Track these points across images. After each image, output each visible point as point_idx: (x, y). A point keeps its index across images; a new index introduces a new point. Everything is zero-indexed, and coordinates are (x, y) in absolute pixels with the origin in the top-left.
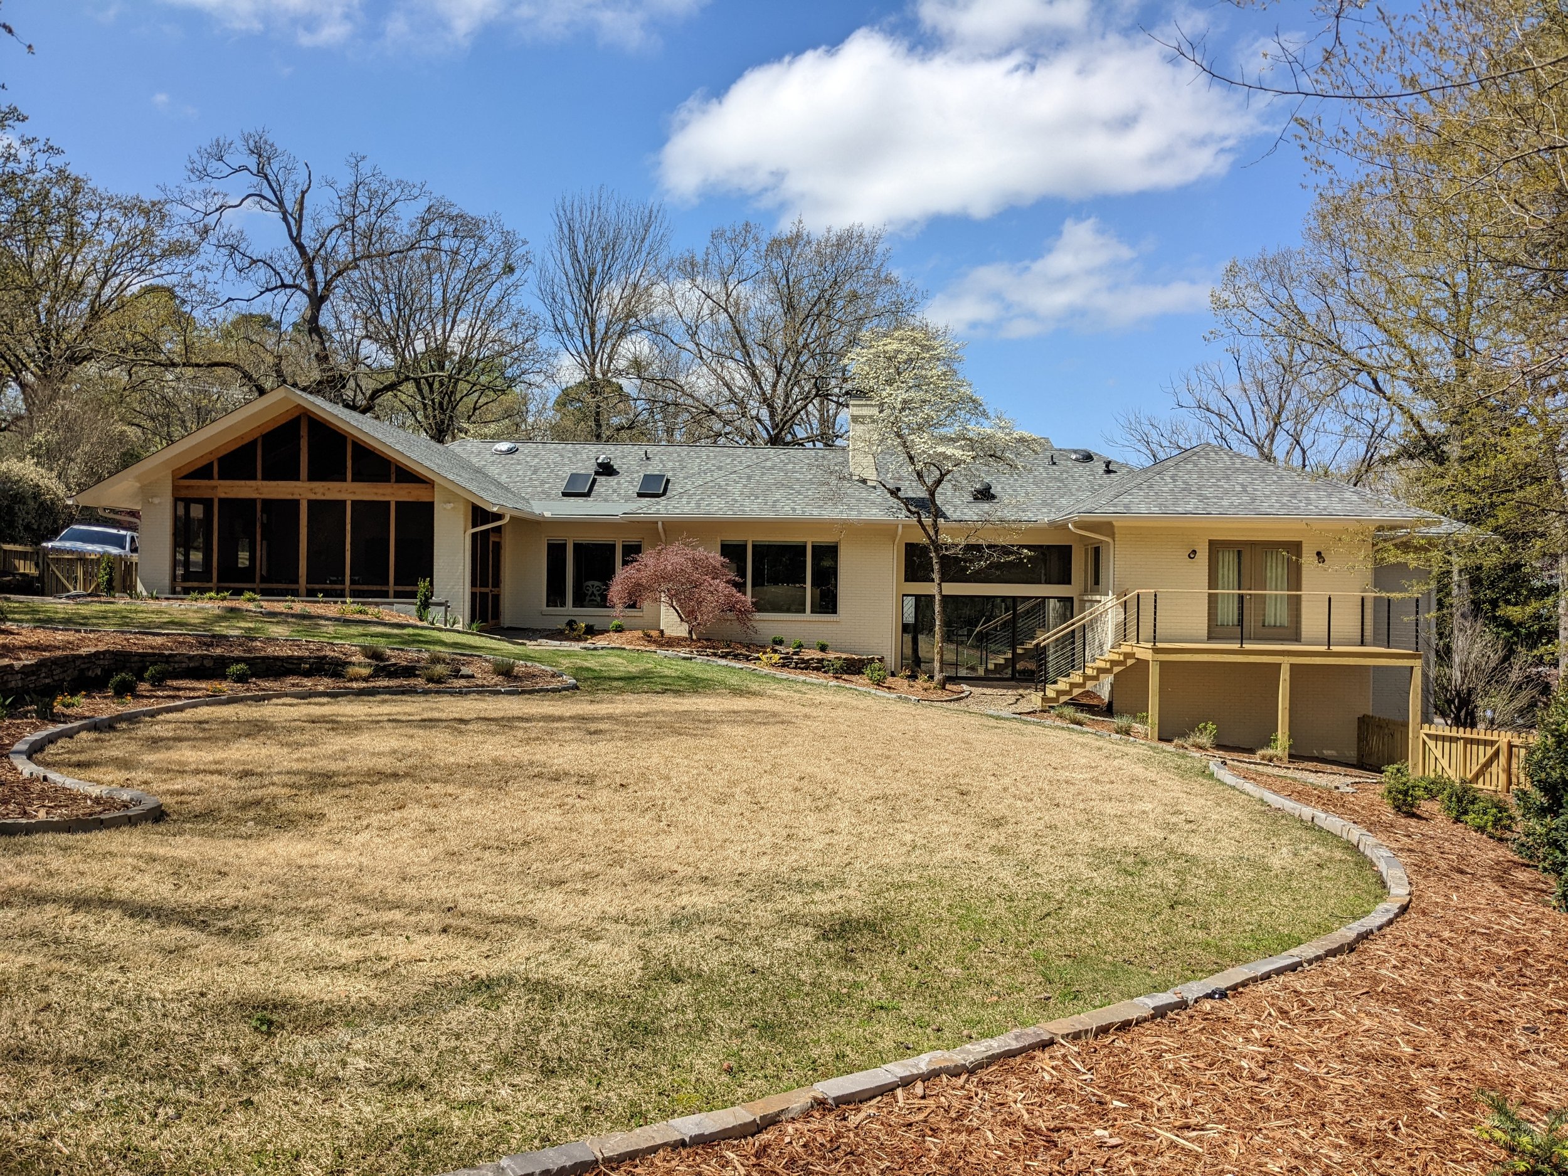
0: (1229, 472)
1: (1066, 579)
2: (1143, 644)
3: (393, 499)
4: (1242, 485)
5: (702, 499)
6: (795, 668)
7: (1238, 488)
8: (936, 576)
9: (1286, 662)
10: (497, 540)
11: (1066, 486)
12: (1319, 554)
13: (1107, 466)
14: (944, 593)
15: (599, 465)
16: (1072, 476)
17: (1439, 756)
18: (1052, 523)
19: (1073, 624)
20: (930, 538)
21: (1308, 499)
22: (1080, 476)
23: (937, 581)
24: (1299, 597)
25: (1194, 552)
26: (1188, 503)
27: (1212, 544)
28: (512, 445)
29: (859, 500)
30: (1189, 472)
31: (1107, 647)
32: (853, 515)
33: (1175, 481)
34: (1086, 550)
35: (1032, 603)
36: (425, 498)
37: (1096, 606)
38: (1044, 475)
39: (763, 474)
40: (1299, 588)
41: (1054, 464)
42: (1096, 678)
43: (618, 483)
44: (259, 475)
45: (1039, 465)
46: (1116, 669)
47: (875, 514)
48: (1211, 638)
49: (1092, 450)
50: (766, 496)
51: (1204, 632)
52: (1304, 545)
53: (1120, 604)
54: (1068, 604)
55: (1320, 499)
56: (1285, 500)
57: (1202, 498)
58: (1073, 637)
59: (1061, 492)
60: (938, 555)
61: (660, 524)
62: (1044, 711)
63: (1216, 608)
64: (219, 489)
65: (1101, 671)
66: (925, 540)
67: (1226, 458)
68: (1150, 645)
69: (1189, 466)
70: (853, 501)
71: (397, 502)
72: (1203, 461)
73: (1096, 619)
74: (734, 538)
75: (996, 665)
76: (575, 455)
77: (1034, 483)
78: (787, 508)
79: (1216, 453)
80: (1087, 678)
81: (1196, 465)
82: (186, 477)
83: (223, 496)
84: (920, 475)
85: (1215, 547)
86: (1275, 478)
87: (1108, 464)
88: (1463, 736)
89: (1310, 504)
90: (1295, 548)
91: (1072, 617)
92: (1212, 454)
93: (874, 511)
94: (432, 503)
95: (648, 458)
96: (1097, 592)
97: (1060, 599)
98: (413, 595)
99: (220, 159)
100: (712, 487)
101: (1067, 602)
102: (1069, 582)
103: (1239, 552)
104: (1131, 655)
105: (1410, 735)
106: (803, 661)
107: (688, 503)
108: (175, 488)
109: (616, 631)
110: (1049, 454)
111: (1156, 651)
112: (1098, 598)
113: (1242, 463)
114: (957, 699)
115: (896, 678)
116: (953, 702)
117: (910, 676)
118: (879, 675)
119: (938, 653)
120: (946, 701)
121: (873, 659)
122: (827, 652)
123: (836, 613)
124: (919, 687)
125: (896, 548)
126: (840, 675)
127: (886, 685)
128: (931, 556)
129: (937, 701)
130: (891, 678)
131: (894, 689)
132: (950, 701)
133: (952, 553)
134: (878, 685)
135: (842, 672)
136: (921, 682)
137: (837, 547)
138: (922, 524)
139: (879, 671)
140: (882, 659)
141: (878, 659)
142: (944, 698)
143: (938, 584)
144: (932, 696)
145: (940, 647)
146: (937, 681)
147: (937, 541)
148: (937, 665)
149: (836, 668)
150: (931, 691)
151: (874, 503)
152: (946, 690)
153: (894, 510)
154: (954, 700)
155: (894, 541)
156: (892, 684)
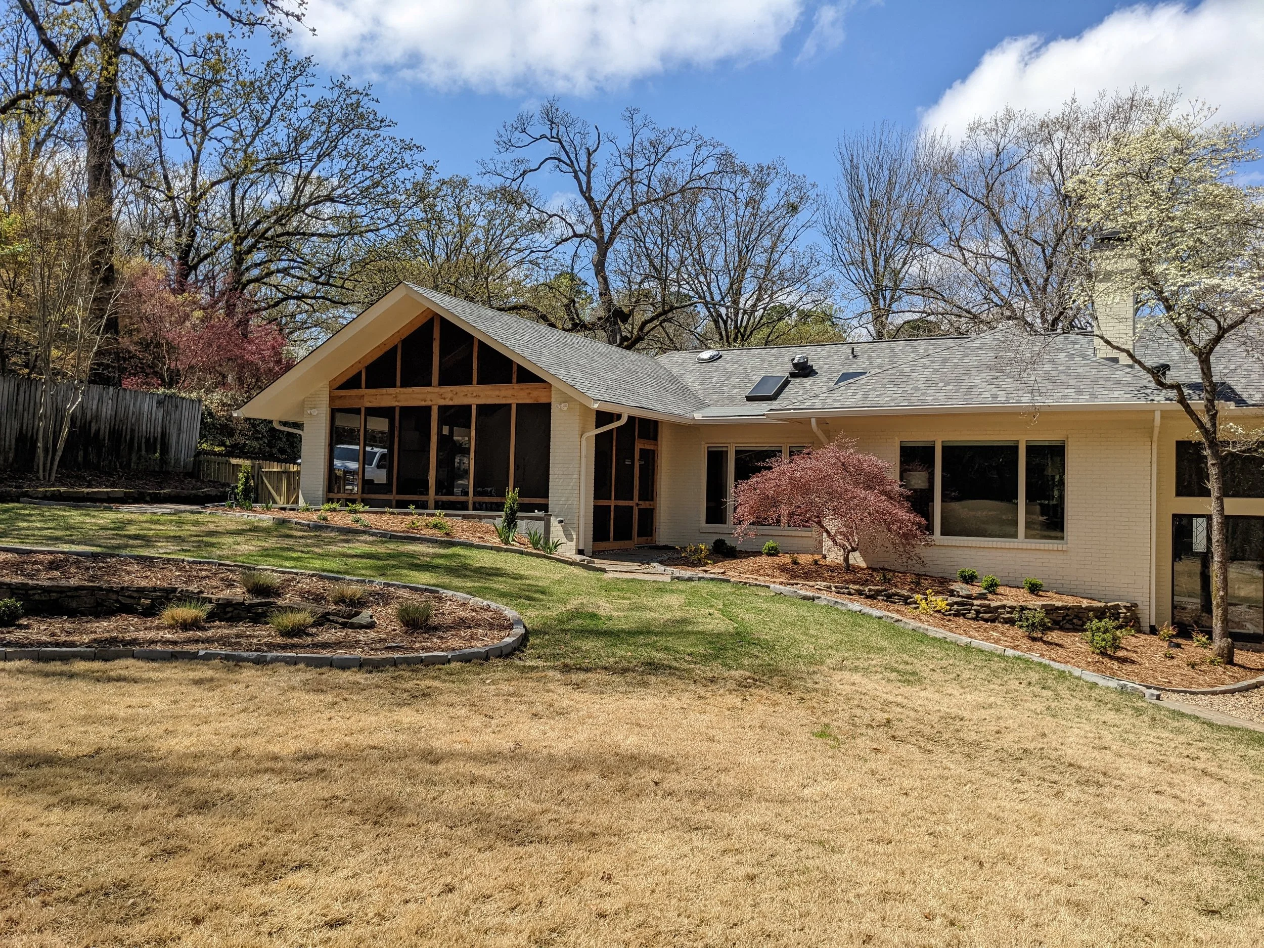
3: (513, 402)
5: (874, 389)
6: (976, 619)
8: (1213, 485)
10: (649, 447)
14: (1227, 513)
15: (795, 365)
20: (1201, 425)
23: (1215, 493)
28: (715, 353)
29: (1095, 381)
32: (1084, 400)
36: (543, 400)
39: (965, 356)
43: (813, 385)
44: (398, 383)
47: (1118, 398)
50: (959, 380)
60: (1216, 454)
61: (813, 421)
64: (366, 399)
66: (1196, 435)
70: (1087, 382)
71: (518, 405)
74: (918, 437)
76: (777, 358)
78: (987, 395)
82: (341, 388)
83: (369, 405)
84: (1183, 332)
93: (1116, 394)
94: (550, 404)
95: (855, 356)
98: (499, 507)
99: (524, 131)
100: (891, 375)
106: (988, 609)
107: (854, 394)
108: (332, 399)
109: (769, 555)
114: (1247, 689)
115: (1154, 637)
116: (1237, 695)
117: (1178, 636)
118: (1103, 640)
119: (1218, 606)
120: (1224, 692)
121: (1117, 607)
122: (1037, 595)
123: (1062, 538)
124: (1182, 659)
125: (1155, 447)
126: (1040, 635)
127: (1120, 654)
128: (1205, 457)
129: (1203, 693)
130: (1145, 637)
131: (1133, 662)
132: (1232, 692)
133: (1244, 452)
134: (1103, 654)
135: (1046, 629)
136: (1193, 649)
137: (1063, 447)
138: (1187, 408)
139: (1104, 633)
140: (1133, 608)
141: (1125, 607)
142: (1223, 684)
143: (1218, 498)
144: (1201, 678)
145: (1222, 597)
146: (1219, 643)
147: (1215, 432)
148: (1217, 626)
149: (1033, 624)
150: (1203, 668)
151: (1118, 383)
152: (1235, 665)
153: (1149, 391)
154: (1240, 690)
155: (1151, 437)
156: (1136, 652)
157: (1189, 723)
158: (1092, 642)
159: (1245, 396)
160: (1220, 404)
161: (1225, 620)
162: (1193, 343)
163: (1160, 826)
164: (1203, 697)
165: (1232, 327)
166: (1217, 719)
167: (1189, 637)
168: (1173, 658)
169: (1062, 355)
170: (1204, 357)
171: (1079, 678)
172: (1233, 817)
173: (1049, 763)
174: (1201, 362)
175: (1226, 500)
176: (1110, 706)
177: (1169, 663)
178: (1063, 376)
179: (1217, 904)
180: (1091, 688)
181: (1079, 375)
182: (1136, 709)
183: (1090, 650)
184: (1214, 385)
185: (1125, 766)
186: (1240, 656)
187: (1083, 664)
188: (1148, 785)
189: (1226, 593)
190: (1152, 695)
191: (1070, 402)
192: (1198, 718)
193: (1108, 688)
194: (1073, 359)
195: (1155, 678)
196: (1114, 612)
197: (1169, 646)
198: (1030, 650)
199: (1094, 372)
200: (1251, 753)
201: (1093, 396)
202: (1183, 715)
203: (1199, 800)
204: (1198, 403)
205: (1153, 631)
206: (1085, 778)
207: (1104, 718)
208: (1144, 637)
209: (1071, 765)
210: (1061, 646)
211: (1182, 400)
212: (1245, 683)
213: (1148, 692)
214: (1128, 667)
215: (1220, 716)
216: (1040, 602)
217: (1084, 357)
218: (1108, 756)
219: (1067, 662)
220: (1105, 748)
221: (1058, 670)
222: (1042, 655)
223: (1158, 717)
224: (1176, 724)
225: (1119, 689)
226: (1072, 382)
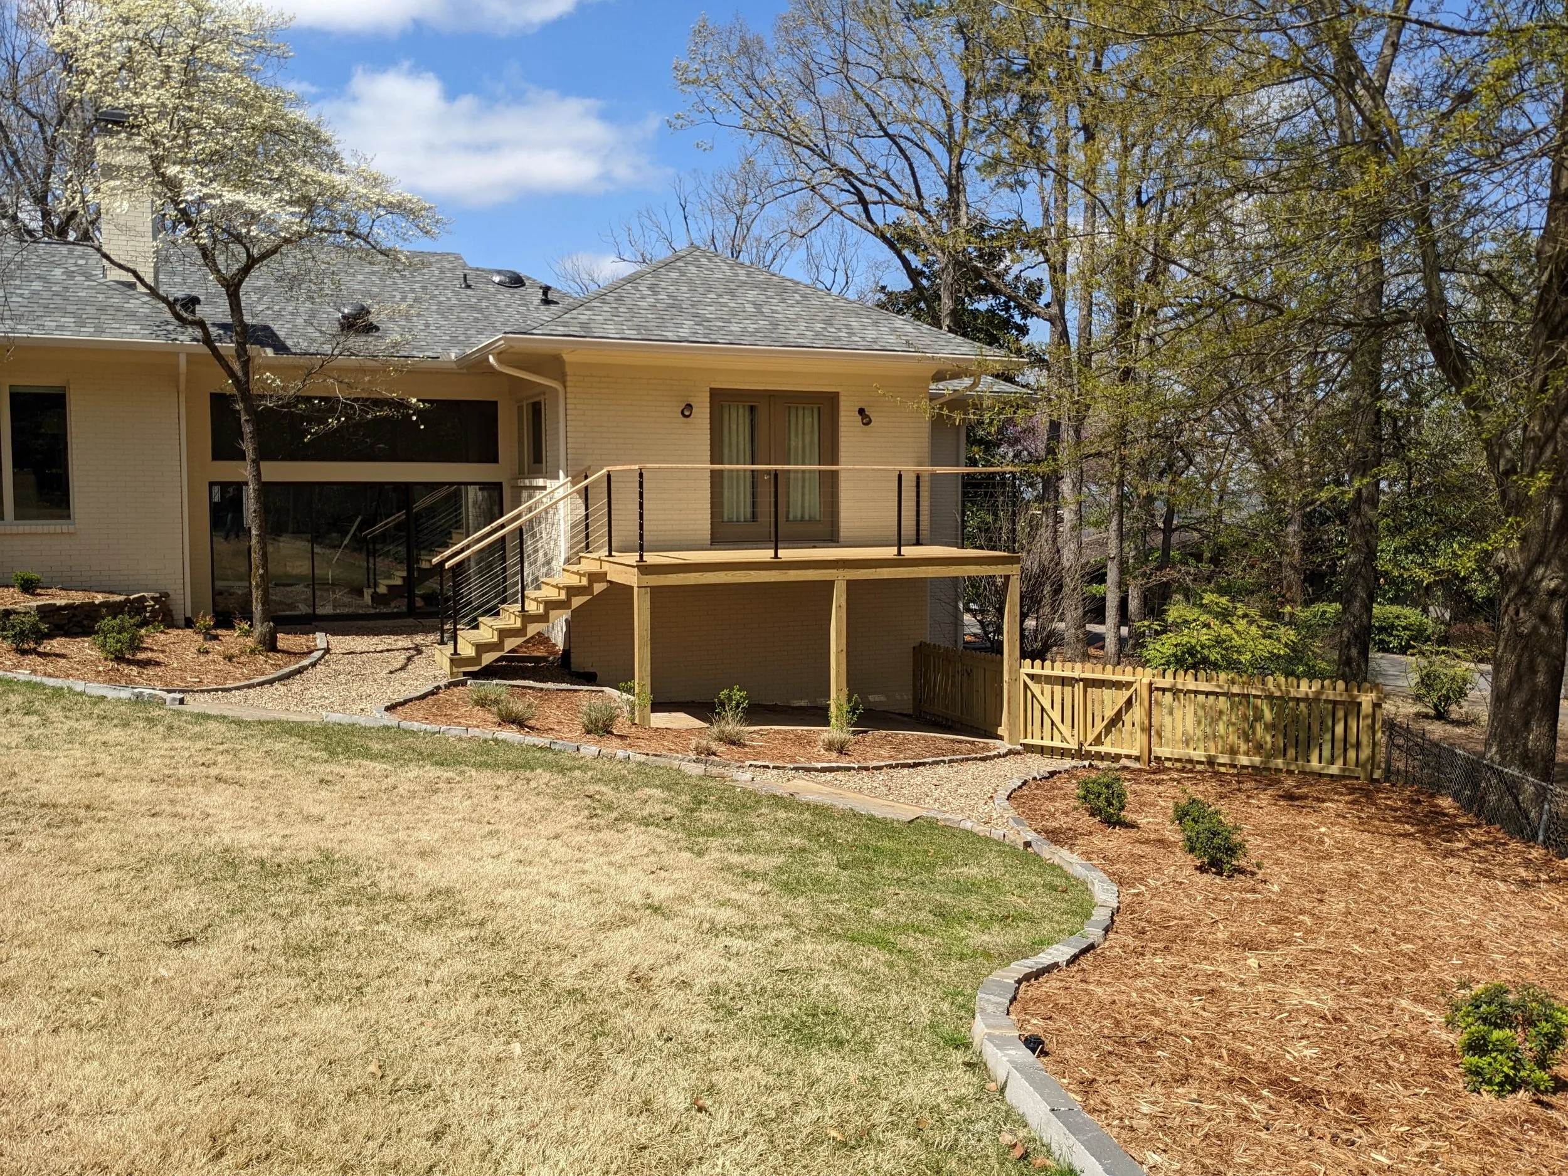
0: (732, 286)
1: (491, 456)
2: (618, 557)
4: (754, 304)
7: (750, 308)
8: (248, 447)
9: (840, 578)
11: (486, 318)
12: (861, 411)
13: (545, 293)
14: (264, 479)
16: (495, 305)
17: (1047, 706)
18: (462, 360)
19: (503, 526)
20: (232, 374)
21: (848, 327)
22: (507, 306)
23: (250, 455)
24: (835, 475)
25: (689, 406)
26: (680, 325)
27: (715, 394)
29: (102, 309)
30: (675, 282)
31: (558, 564)
32: (86, 334)
33: (655, 293)
34: (520, 408)
35: (443, 492)
37: (539, 495)
38: (454, 301)
40: (835, 461)
41: (469, 287)
42: (543, 618)
45: (446, 288)
46: (577, 602)
47: (132, 333)
48: (718, 540)
49: (523, 272)
51: (706, 534)
52: (842, 399)
53: (578, 492)
54: (495, 494)
55: (864, 327)
56: (818, 326)
57: (700, 319)
58: (504, 549)
59: (480, 325)
60: (250, 409)
62: (455, 684)
63: (722, 494)
65: (550, 605)
66: (228, 386)
67: (725, 267)
68: (632, 558)
69: (674, 275)
70: (91, 310)
72: (693, 269)
73: (538, 519)
75: (390, 587)
77: (438, 312)
79: (710, 260)
80: (527, 618)
81: (683, 274)
84: (206, 254)
85: (720, 399)
86: (797, 297)
87: (546, 290)
88: (1083, 676)
89: (854, 334)
90: (832, 399)
91: (502, 515)
92: (704, 261)
93: (130, 329)
96: (539, 474)
97: (483, 486)
101: (493, 490)
102: (495, 459)
103: (752, 409)
104: (600, 577)
105: (1006, 677)
110: (460, 273)
111: (645, 569)
112: (540, 482)
113: (748, 275)
114: (288, 676)
115: (189, 631)
116: (276, 684)
117: (217, 626)
118: (118, 641)
119: (258, 586)
120: (261, 684)
121: (142, 599)
122: (33, 594)
123: (69, 517)
124: (219, 653)
125: (182, 398)
126: (32, 645)
127: (141, 656)
128: (238, 412)
129: (238, 688)
130: (180, 631)
131: (158, 664)
132: (271, 682)
133: (282, 406)
134: (119, 659)
135: (41, 637)
136: (232, 639)
137: (63, 396)
138: (215, 350)
139: (119, 633)
140: (163, 599)
141: (153, 598)
142: (263, 674)
143: (253, 461)
144: (238, 671)
145: (261, 576)
146: (260, 629)
147: (247, 382)
148: (257, 608)
149: (22, 632)
150: (242, 659)
151: (132, 315)
152: (278, 651)
153: (171, 328)
154: (280, 679)
155: (178, 387)
156: (163, 651)
157: (212, 725)
158: (104, 646)
159: (289, 343)
160: (253, 349)
161: (265, 601)
162: (219, 271)
163: (145, 854)
164: (237, 693)
165: (264, 256)
166: (248, 715)
167: (230, 626)
168: (207, 652)
169: (58, 271)
170: (233, 287)
171: (81, 694)
172: (240, 823)
173: (12, 808)
174: (229, 296)
175: (263, 464)
176: (116, 721)
177: (202, 659)
178: (57, 300)
179: (192, 929)
180: (95, 704)
181: (80, 299)
182: (149, 720)
183: (102, 656)
184: (245, 326)
185: (116, 792)
186: (284, 641)
187: (91, 675)
188: (143, 809)
189: (266, 571)
190: (174, 699)
191: (67, 335)
192: (225, 717)
193: (119, 699)
194: (72, 278)
195: (183, 679)
196: (136, 607)
197: (205, 639)
198: (17, 666)
199: (101, 297)
200: (278, 746)
201: (100, 329)
202: (208, 717)
203: (202, 813)
204: (227, 346)
205: (189, 624)
206: (58, 819)
207: (104, 738)
208: (175, 632)
209: (43, 805)
210: (63, 656)
211: (208, 341)
212: (286, 670)
213: (169, 697)
214: (150, 671)
215: (252, 711)
216: (34, 603)
217: (88, 277)
218: (99, 784)
219: (68, 676)
220: (98, 775)
221: (54, 688)
222: (34, 672)
223: (176, 724)
224: (197, 729)
225: (133, 698)
226: (70, 308)
